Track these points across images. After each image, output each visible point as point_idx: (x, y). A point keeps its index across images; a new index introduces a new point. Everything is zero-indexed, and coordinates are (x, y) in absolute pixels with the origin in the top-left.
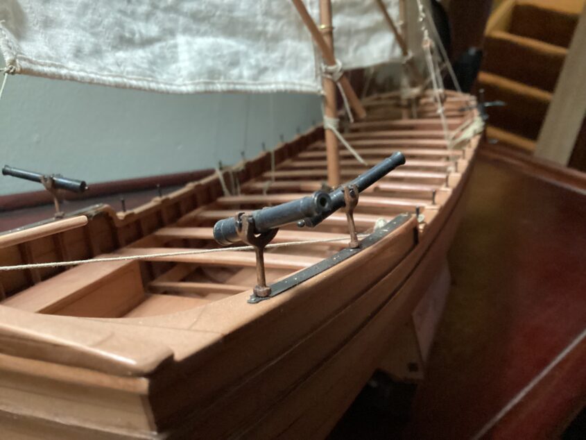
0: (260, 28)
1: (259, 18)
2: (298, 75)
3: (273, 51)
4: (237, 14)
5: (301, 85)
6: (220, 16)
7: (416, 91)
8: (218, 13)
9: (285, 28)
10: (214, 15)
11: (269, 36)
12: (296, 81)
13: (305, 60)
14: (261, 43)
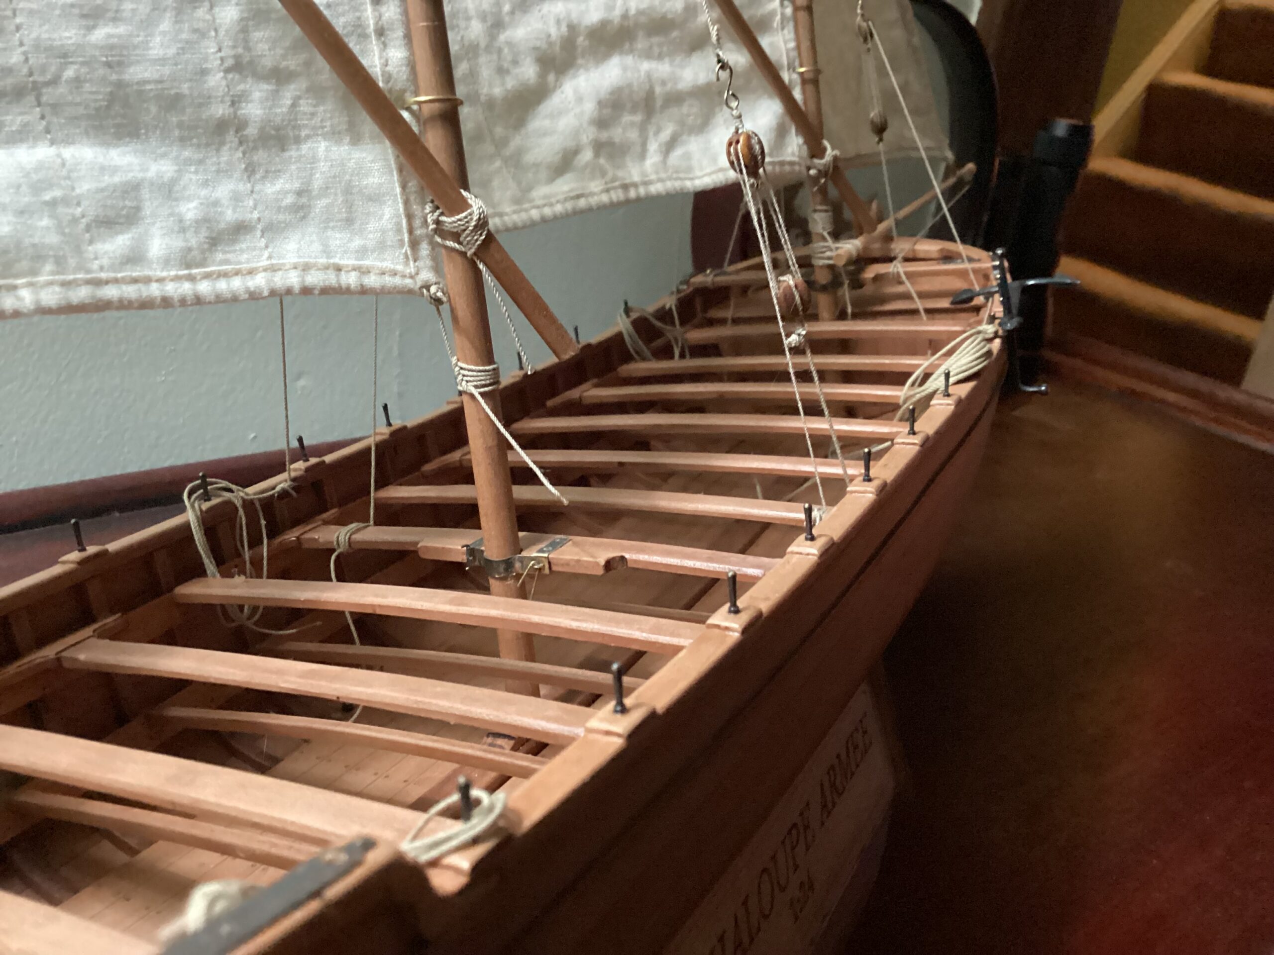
0: (220, 110)
1: (216, 81)
2: (357, 242)
3: (271, 174)
4: (136, 73)
5: (364, 271)
6: (77, 81)
7: (850, 246)
8: (70, 73)
9: (305, 106)
10: (54, 81)
11: (251, 131)
12: (348, 261)
13: (375, 198)
14: (230, 154)
